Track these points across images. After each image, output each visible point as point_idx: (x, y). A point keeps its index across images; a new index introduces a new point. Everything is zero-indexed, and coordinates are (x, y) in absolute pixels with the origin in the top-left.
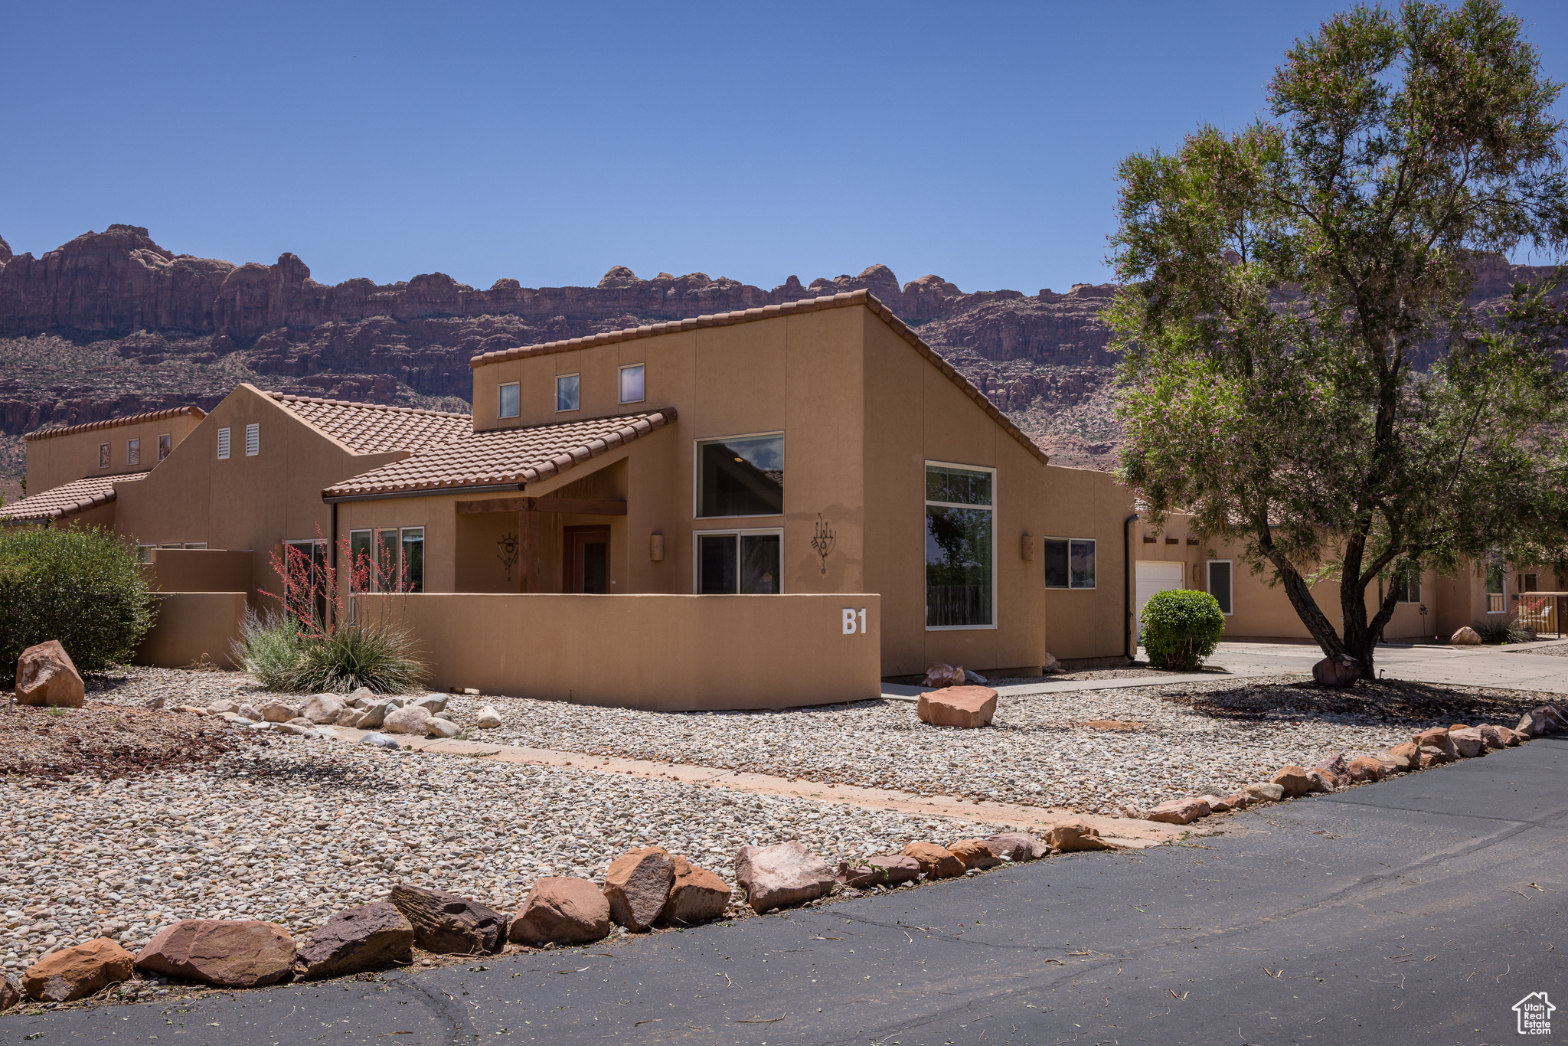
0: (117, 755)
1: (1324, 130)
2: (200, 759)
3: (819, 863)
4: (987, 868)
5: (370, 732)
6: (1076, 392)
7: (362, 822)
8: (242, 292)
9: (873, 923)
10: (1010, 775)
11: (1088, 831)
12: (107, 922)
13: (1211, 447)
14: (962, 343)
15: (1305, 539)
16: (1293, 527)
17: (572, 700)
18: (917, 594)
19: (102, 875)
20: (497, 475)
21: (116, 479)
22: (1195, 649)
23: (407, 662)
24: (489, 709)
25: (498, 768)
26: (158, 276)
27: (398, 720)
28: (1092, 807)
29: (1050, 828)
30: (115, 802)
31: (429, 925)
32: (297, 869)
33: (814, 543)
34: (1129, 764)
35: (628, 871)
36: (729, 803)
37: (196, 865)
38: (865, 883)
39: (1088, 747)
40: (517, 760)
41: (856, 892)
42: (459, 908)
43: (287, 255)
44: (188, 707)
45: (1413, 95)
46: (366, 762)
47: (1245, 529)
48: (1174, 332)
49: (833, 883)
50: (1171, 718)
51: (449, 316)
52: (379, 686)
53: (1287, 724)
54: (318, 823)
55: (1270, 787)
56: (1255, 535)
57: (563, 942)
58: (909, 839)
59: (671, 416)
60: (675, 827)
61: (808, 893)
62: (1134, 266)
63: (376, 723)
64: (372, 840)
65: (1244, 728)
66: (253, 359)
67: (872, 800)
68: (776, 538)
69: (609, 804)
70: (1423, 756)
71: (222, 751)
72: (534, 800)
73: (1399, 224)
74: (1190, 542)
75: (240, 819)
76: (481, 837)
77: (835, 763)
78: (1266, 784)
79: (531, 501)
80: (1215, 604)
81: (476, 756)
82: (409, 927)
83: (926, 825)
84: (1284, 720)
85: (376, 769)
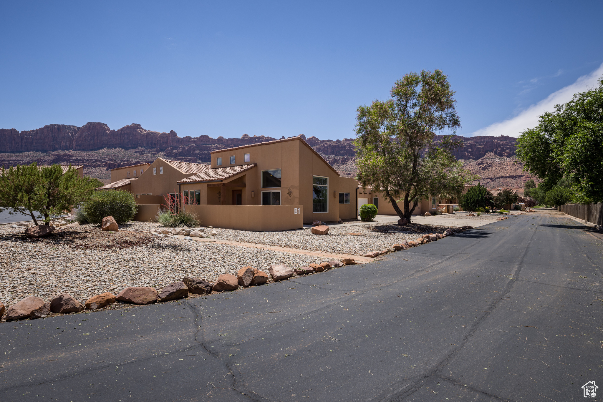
0: (124, 243)
1: (403, 101)
2: (144, 244)
3: (289, 269)
4: (329, 269)
5: (186, 237)
6: (344, 162)
7: (181, 259)
8: (162, 139)
9: (303, 284)
10: (333, 246)
11: (352, 260)
12: (112, 287)
13: (376, 172)
14: (320, 151)
15: (397, 193)
16: (394, 190)
17: (234, 229)
18: (311, 205)
19: (113, 274)
20: (216, 178)
21: (131, 179)
22: (371, 217)
23: (196, 220)
24: (214, 231)
25: (215, 245)
26: (143, 135)
27: (193, 234)
28: (352, 254)
29: (343, 259)
30: (121, 255)
31: (193, 287)
32: (163, 272)
33: (288, 194)
34: (359, 243)
35: (243, 272)
36: (268, 254)
37: (138, 271)
38: (300, 274)
39: (350, 239)
40: (220, 243)
41: (298, 276)
42: (200, 283)
43: (172, 131)
44: (143, 231)
45: (423, 92)
46: (184, 244)
47: (384, 190)
48: (369, 146)
49: (293, 274)
50: (367, 232)
51: (208, 144)
52: (188, 226)
53: (393, 233)
54: (170, 259)
55: (392, 249)
56: (386, 192)
57: (226, 290)
58: (311, 262)
59: (256, 165)
60: (255, 260)
61: (287, 276)
62: (360, 131)
63: (188, 234)
64: (182, 264)
65: (384, 235)
66: (165, 154)
67: (301, 252)
68: (280, 193)
69: (240, 254)
70: (424, 241)
71: (150, 241)
72: (223, 253)
73: (419, 122)
74: (369, 194)
75: (151, 259)
76: (209, 263)
77: (293, 243)
78: (391, 248)
79: (224, 184)
80: (376, 207)
81: (211, 242)
82: (187, 288)
83: (314, 259)
84: (392, 232)
85: (186, 246)
